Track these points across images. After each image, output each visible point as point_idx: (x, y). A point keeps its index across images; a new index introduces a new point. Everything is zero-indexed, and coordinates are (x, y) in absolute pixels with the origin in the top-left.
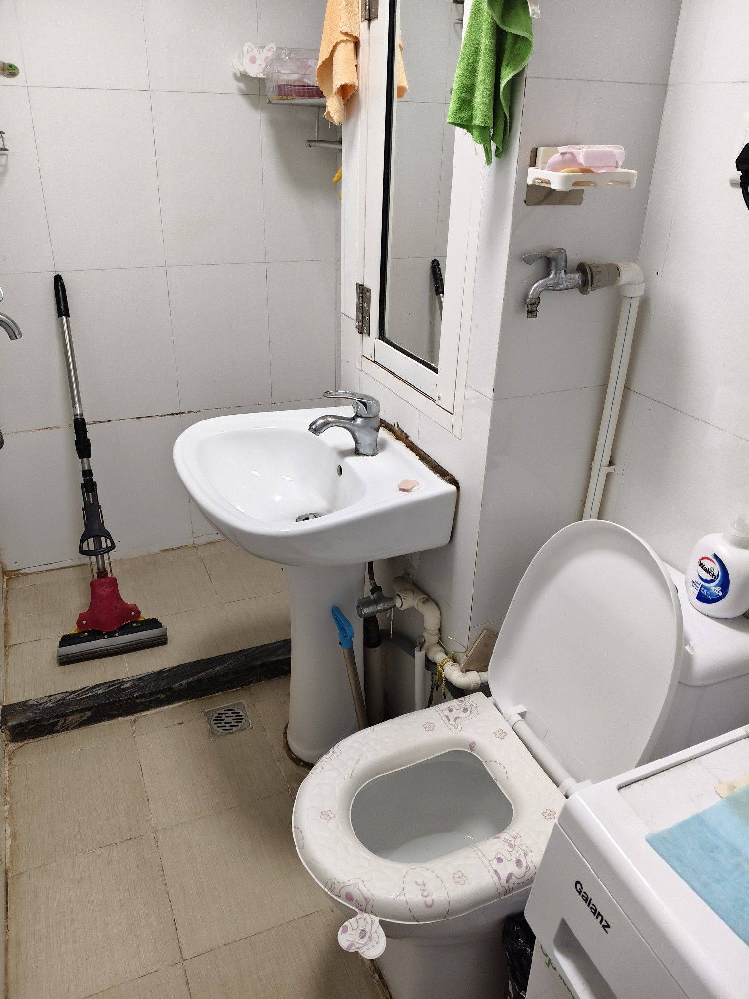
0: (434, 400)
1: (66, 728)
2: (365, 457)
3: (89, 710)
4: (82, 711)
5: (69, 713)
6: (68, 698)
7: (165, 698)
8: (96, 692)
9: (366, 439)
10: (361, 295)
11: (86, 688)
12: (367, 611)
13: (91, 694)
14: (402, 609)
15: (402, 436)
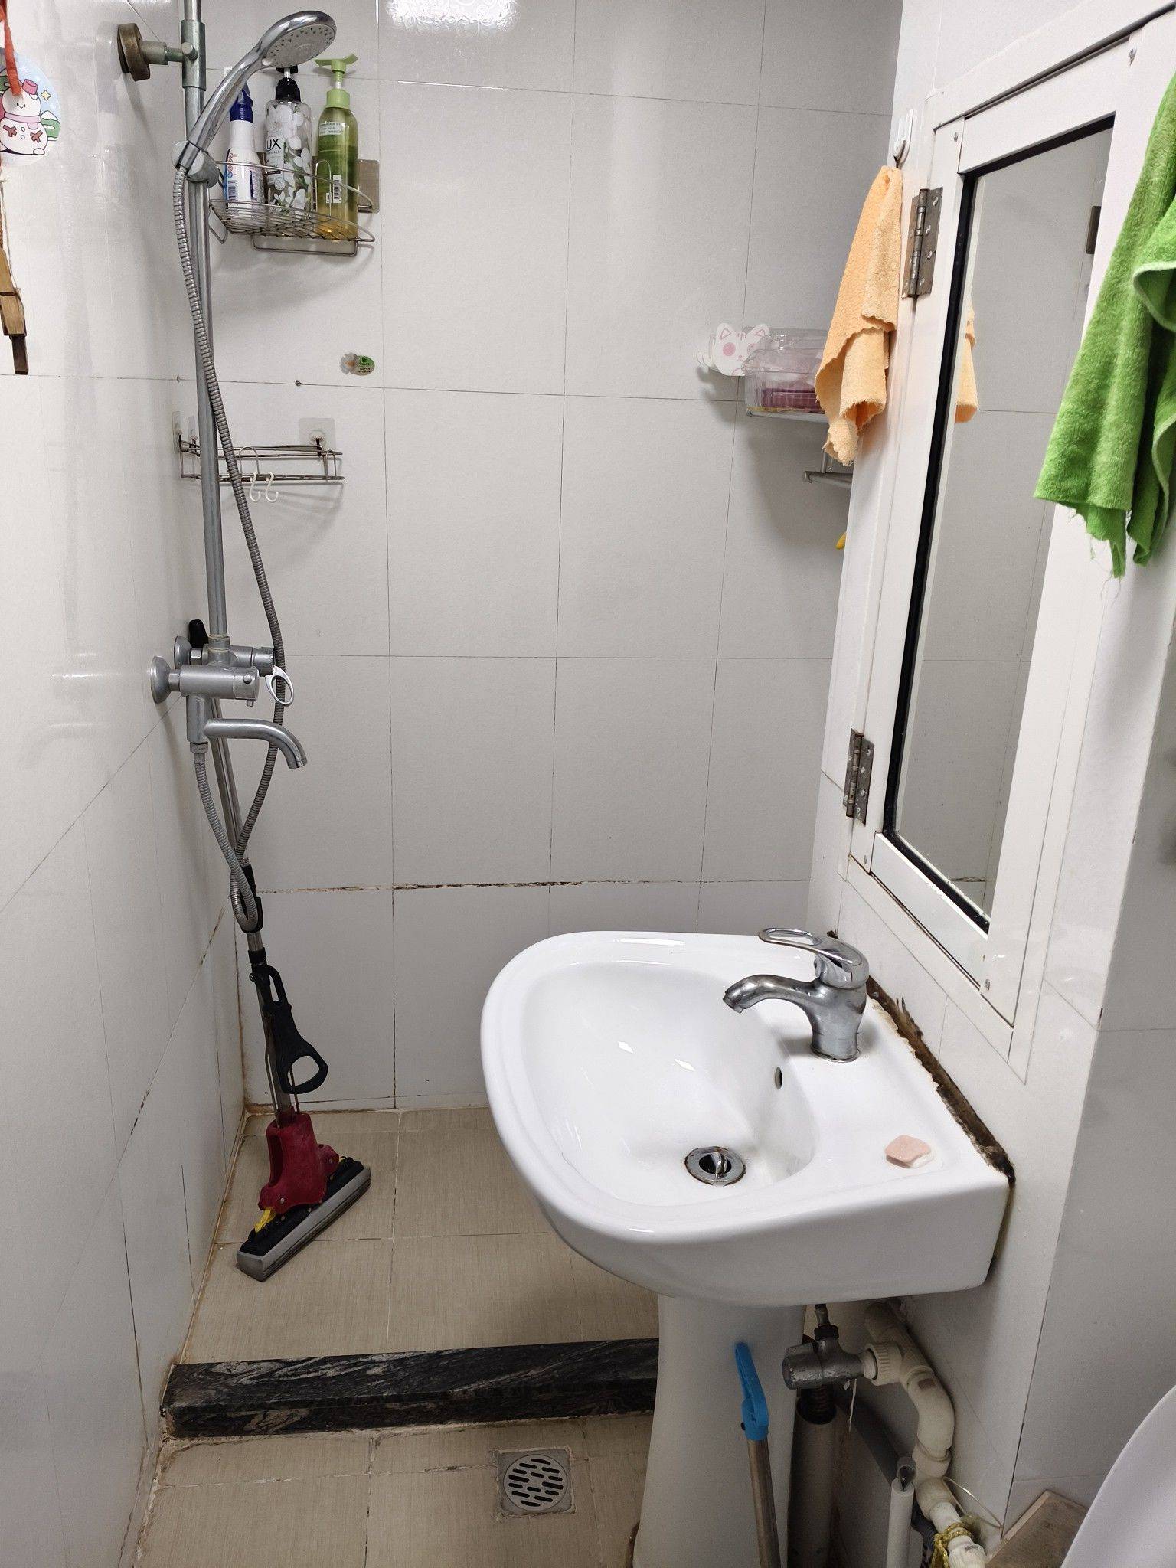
0: (977, 985)
1: (264, 1430)
2: (829, 1061)
3: (305, 1407)
4: (293, 1405)
5: (273, 1406)
6: (278, 1373)
7: (435, 1409)
8: (325, 1371)
9: (835, 1031)
10: (857, 751)
11: (311, 1359)
12: (802, 1376)
13: (315, 1374)
14: (878, 1383)
15: (908, 1030)
